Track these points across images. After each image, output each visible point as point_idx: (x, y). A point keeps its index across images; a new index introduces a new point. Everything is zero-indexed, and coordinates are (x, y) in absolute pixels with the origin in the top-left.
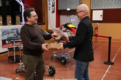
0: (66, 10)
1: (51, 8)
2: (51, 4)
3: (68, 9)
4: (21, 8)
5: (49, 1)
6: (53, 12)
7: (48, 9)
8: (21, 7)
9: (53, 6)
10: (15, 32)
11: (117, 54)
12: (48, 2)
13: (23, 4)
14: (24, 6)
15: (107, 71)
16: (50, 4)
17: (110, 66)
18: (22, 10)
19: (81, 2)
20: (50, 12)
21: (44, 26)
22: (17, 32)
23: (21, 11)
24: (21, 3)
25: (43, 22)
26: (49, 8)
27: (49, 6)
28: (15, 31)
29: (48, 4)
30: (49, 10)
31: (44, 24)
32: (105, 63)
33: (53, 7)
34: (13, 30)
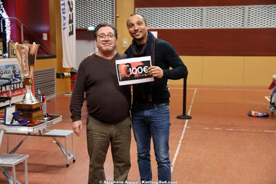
0: (86, 30)
1: (68, 26)
2: (67, 19)
3: (91, 28)
4: (4, 24)
5: (64, 13)
6: (71, 33)
7: (63, 27)
8: (4, 22)
9: (71, 21)
10: (11, 71)
11: (191, 106)
12: (62, 15)
13: (7, 17)
14: (10, 20)
15: (185, 126)
16: (64, 18)
17: (187, 120)
18: (4, 28)
19: (116, 13)
20: (65, 33)
21: (55, 61)
22: (14, 72)
23: (2, 31)
24: (5, 15)
25: (52, 53)
26: (64, 25)
27: (63, 22)
28: (11, 69)
29: (62, 19)
30: (64, 29)
31: (55, 57)
32: (178, 118)
33: (71, 25)
34: (7, 67)
